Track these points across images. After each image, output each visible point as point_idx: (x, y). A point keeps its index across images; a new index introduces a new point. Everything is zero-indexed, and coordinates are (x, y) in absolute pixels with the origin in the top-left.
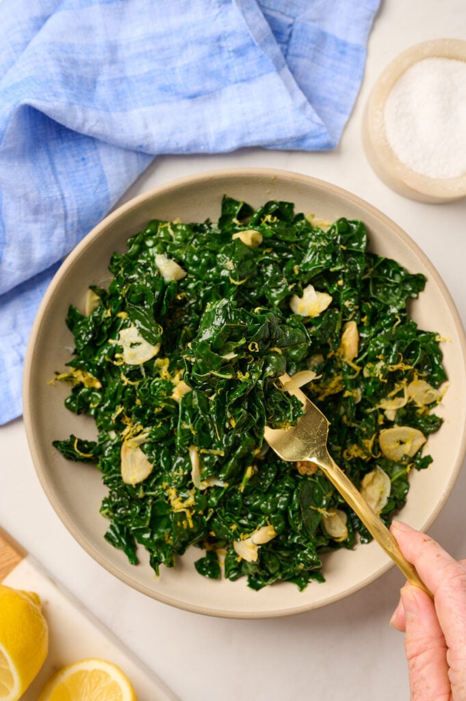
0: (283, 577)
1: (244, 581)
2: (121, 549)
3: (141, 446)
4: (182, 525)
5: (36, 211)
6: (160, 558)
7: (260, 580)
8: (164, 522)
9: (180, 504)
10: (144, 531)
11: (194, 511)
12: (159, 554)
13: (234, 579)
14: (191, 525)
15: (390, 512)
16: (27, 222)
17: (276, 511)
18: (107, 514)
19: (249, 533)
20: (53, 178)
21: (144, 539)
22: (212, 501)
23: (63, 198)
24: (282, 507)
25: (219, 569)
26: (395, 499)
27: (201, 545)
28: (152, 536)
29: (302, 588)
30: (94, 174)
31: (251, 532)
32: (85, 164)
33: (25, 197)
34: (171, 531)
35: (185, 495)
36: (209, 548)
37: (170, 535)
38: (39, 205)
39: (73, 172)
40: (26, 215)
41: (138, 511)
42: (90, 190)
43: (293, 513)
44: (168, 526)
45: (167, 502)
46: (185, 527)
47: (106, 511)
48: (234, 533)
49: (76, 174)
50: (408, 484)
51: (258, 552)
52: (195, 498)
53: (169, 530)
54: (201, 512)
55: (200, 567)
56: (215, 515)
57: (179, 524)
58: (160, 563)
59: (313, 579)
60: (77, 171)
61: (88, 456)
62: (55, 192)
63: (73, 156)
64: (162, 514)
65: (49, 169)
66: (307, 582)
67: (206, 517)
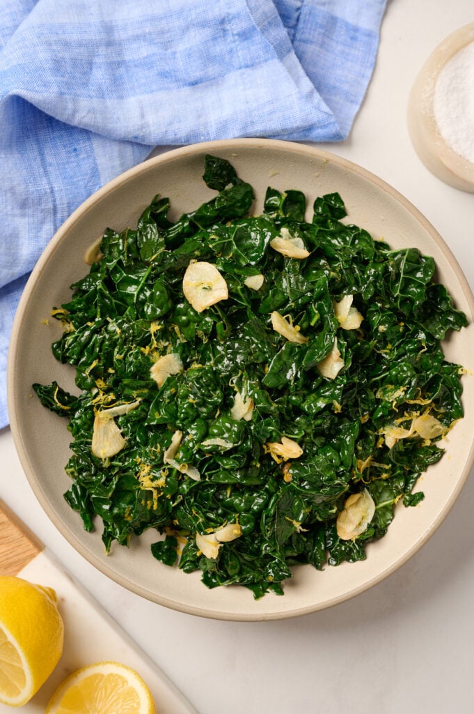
0: (241, 581)
1: (199, 575)
2: (78, 512)
3: (116, 419)
4: (146, 504)
5: (23, 205)
6: (115, 534)
7: (216, 579)
8: (128, 498)
9: (149, 482)
10: (105, 501)
11: (162, 493)
12: (114, 529)
13: (188, 571)
14: (155, 507)
15: (367, 539)
16: (14, 216)
17: (248, 510)
18: (72, 473)
19: (214, 527)
20: (42, 170)
21: (103, 509)
22: (183, 488)
23: (52, 192)
24: (255, 508)
25: (176, 556)
26: (375, 527)
27: (161, 530)
28: (111, 509)
29: (258, 596)
30: (86, 166)
31: (216, 527)
32: (77, 156)
33: (12, 190)
34: (133, 509)
35: (157, 475)
36: (170, 533)
37: (131, 512)
38: (27, 199)
39: (64, 164)
40: (13, 209)
41: (103, 480)
42: (81, 183)
43: (266, 517)
44: (131, 502)
45: (136, 478)
46: (149, 507)
47: (72, 469)
48: (199, 525)
49: (67, 166)
50: (393, 515)
51: (219, 550)
52: (166, 480)
53: (131, 506)
54: (168, 496)
55: (157, 550)
56: (182, 503)
57: (143, 502)
58: (113, 538)
59: (271, 589)
60: (68, 163)
61: (66, 408)
62: (44, 185)
63: (65, 146)
64: (128, 489)
65: (39, 159)
66: (264, 591)
67: (173, 503)
